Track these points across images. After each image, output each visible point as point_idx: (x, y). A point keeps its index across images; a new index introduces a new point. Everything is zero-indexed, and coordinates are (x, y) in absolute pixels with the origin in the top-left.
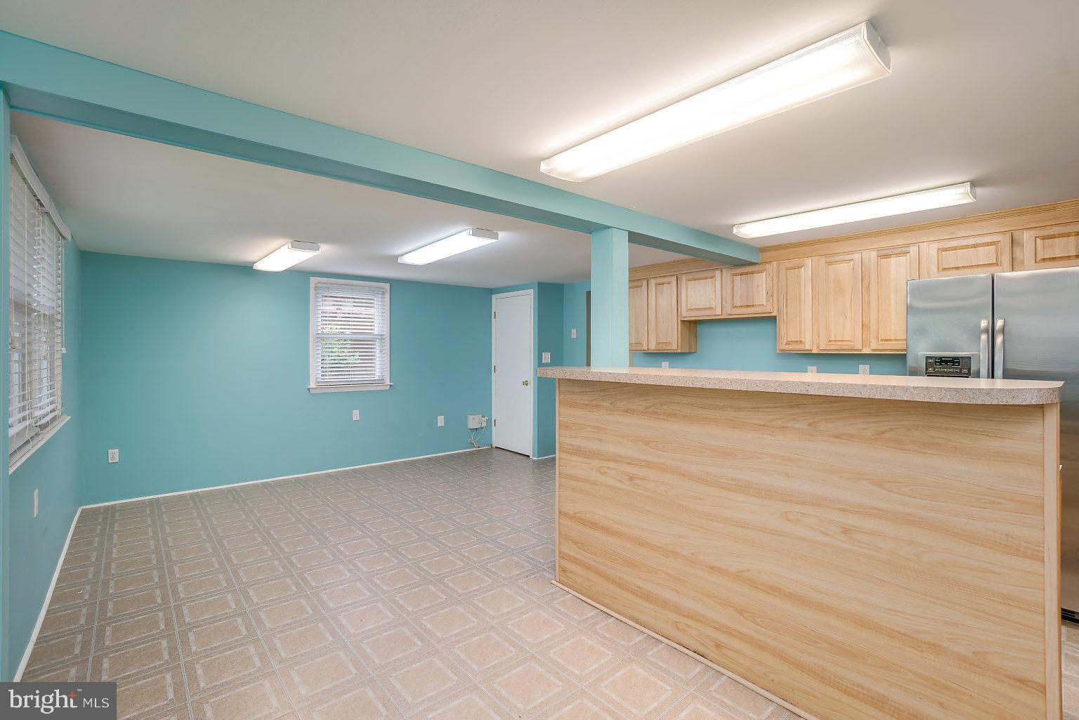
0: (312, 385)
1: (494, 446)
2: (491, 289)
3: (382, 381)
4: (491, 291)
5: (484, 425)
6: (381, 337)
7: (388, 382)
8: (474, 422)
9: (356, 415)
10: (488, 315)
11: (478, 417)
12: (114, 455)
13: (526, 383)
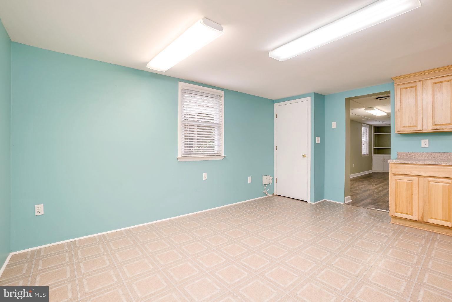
0: (180, 156)
1: (275, 194)
2: (273, 100)
3: (218, 154)
4: (273, 102)
5: (271, 182)
6: (218, 125)
7: (223, 155)
8: (266, 180)
9: (205, 176)
10: (271, 116)
11: (268, 177)
12: (40, 209)
13: (304, 156)
